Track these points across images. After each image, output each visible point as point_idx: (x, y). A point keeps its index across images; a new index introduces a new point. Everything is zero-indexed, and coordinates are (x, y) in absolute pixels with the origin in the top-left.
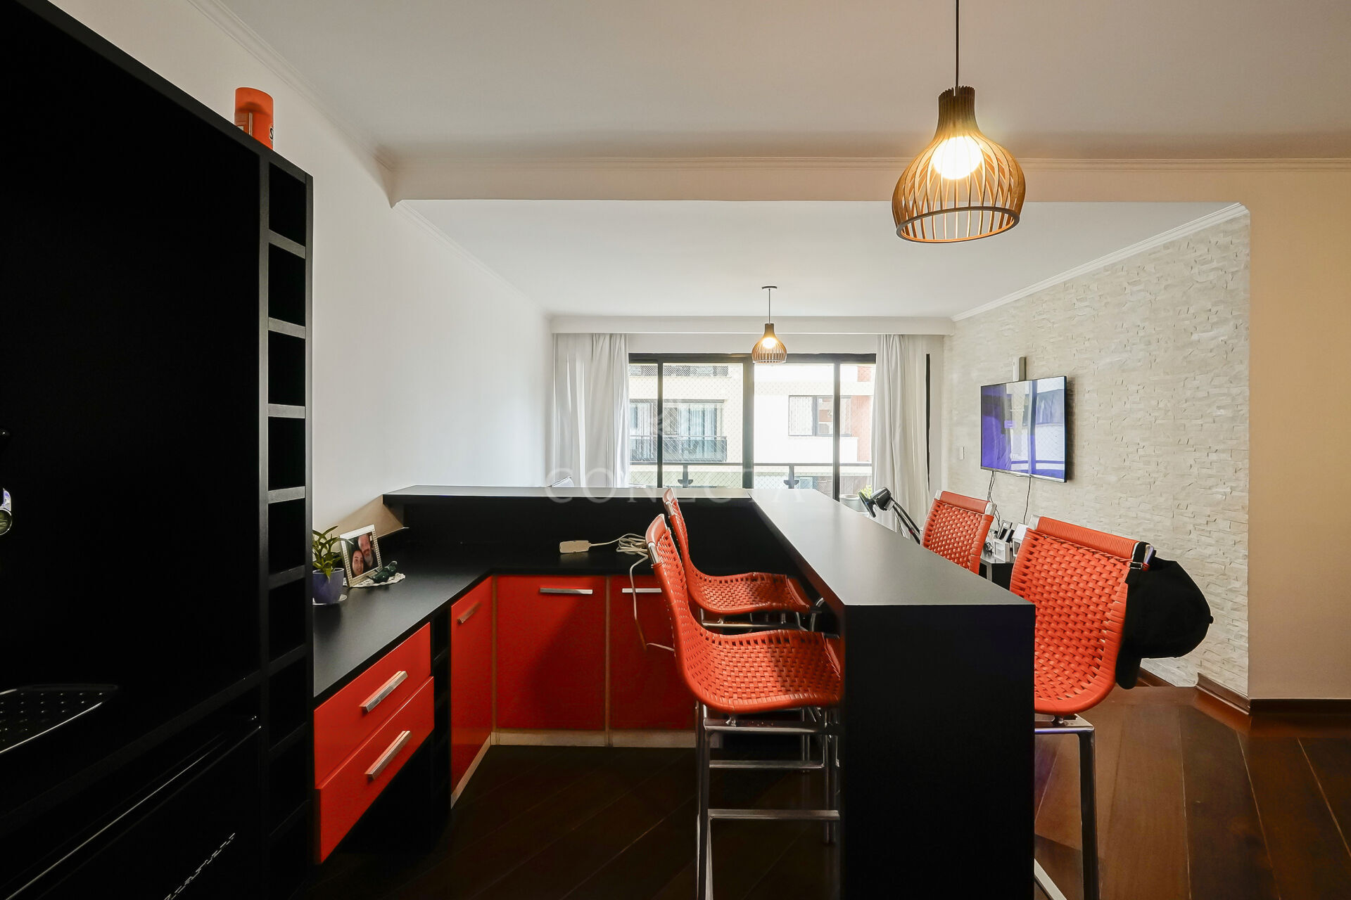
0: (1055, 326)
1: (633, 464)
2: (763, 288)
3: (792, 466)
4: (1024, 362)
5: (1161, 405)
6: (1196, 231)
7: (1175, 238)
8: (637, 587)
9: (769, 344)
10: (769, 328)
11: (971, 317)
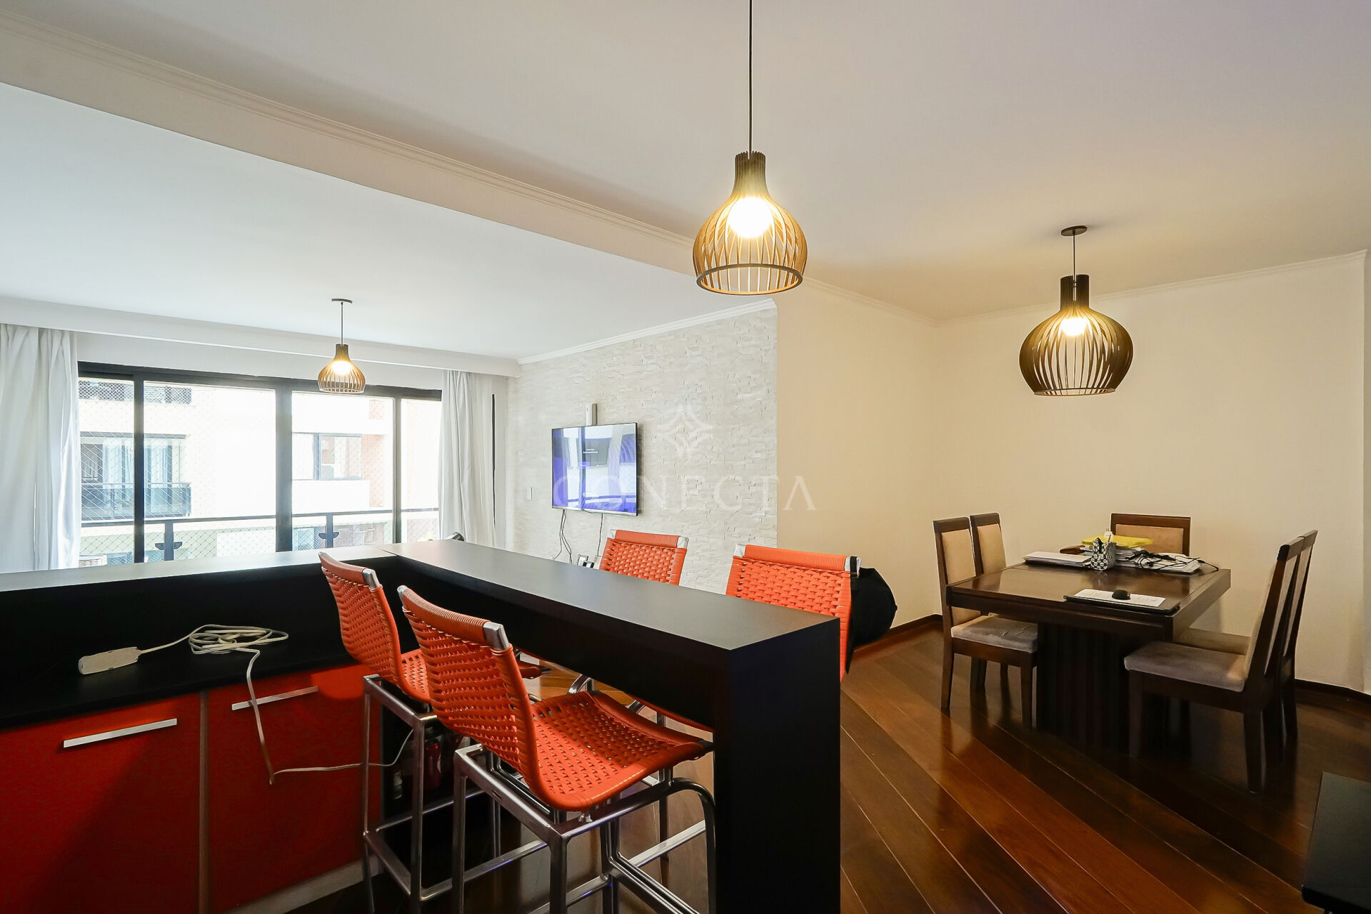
0: (625, 378)
1: (83, 525)
2: (333, 300)
3: (329, 516)
4: (596, 408)
5: (714, 450)
6: (740, 314)
7: (723, 318)
8: (258, 696)
9: (341, 369)
10: (342, 350)
11: (539, 362)
